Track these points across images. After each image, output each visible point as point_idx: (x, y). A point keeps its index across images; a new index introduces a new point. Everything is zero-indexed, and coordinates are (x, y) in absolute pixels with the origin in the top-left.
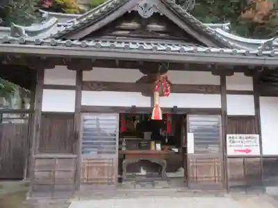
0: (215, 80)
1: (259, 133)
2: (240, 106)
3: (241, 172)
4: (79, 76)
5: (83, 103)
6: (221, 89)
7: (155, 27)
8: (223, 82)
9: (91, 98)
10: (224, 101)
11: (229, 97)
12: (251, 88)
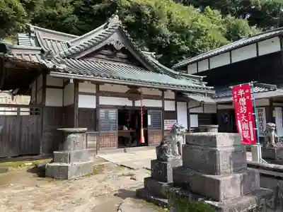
1: (177, 119)
2: (169, 106)
4: (98, 88)
5: (100, 103)
7: (120, 54)
8: (163, 94)
10: (163, 104)
12: (174, 98)
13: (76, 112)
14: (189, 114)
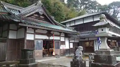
0: (59, 34)
1: (65, 44)
2: (62, 39)
3: (62, 52)
4: (35, 31)
5: (36, 38)
6: (59, 36)
8: (60, 34)
9: (38, 37)
10: (60, 38)
11: (61, 37)
12: (64, 36)
13: (26, 41)
14: (69, 43)
